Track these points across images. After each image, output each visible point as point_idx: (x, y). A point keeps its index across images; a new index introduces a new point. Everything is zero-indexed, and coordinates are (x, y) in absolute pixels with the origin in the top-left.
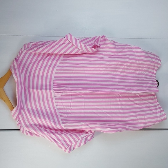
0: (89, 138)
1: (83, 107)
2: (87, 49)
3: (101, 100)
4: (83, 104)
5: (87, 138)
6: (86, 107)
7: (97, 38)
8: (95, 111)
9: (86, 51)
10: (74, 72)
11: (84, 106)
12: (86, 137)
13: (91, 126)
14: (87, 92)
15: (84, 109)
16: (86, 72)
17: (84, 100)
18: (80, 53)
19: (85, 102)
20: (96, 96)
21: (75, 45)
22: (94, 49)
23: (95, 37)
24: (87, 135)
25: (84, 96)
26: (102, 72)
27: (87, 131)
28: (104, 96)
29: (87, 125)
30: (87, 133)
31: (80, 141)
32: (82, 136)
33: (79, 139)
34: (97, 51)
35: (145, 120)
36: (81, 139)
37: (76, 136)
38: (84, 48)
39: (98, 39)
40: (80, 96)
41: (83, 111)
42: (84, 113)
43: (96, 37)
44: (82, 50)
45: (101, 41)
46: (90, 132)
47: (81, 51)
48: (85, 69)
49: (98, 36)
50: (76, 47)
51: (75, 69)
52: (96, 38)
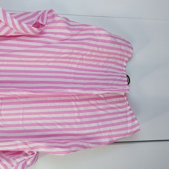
0: (29, 163)
1: (21, 117)
2: (23, 28)
3: (49, 104)
4: (21, 111)
5: (25, 163)
6: (25, 116)
7: (42, 12)
8: (39, 122)
9: (23, 32)
10: (5, 63)
11: (23, 114)
12: (24, 161)
13: (32, 145)
14: (25, 93)
15: (23, 119)
16: (25, 63)
17: (22, 106)
18: (12, 34)
19: (23, 109)
20: (41, 99)
21: (3, 20)
22: (35, 29)
23: (38, 12)
24: (26, 158)
25: (22, 100)
26: (51, 64)
27: (26, 151)
28: (52, 99)
29: (26, 144)
30: (26, 155)
31: (14, 167)
32: (18, 160)
33: (13, 166)
34: (42, 33)
35: (110, 133)
36: (15, 165)
37: (8, 161)
38: (18, 27)
39: (43, 14)
40: (15, 100)
41: (21, 122)
42: (23, 125)
43: (40, 11)
44: (16, 29)
45: (48, 18)
46: (31, 154)
47: (15, 31)
48: (23, 59)
49: (43, 10)
50: (6, 25)
51: (6, 58)
52: (40, 13)
